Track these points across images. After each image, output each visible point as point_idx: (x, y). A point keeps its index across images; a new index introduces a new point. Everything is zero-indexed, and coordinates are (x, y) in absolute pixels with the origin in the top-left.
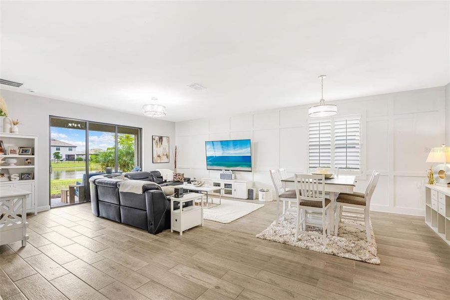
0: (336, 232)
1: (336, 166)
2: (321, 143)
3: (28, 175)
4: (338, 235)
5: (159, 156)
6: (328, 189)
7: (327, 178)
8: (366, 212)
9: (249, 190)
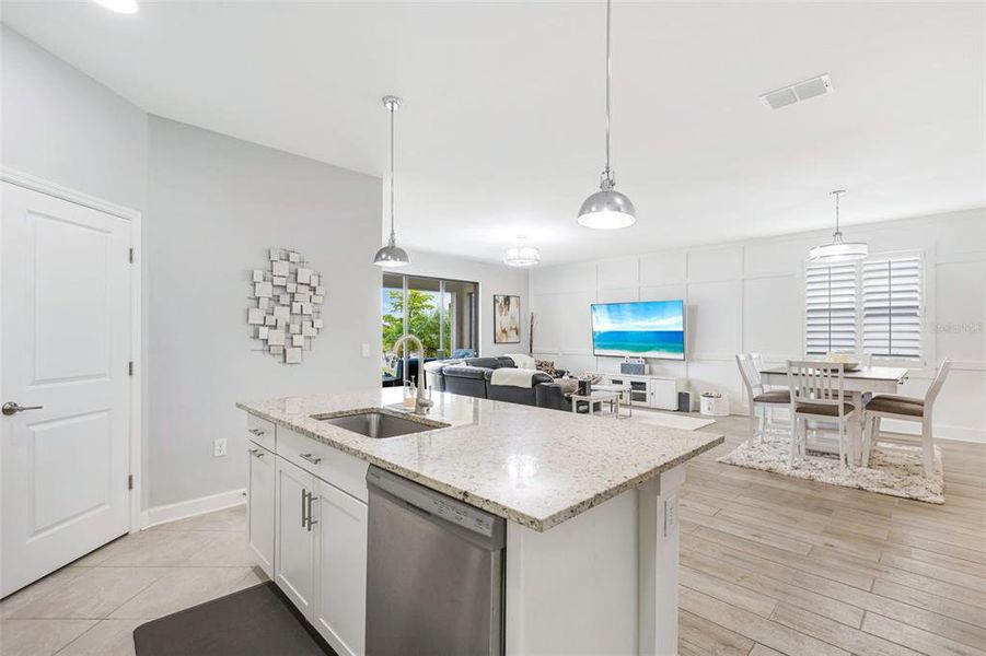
0: (865, 461)
1: (866, 351)
2: (833, 307)
4: (869, 466)
5: (504, 331)
6: (850, 386)
7: (847, 370)
8: (927, 428)
9: (680, 394)
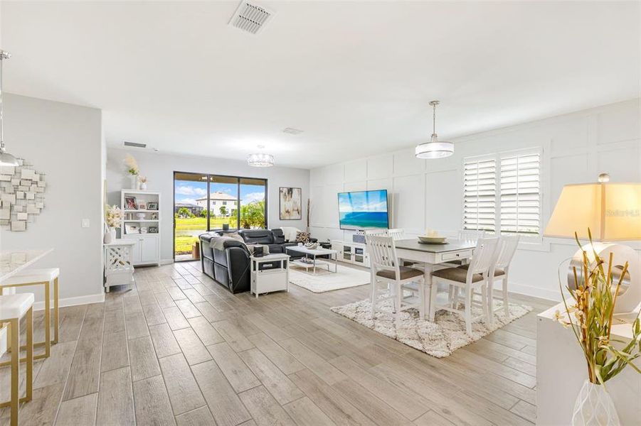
1: (502, 228)
2: (481, 193)
3: (153, 229)
5: (288, 212)
